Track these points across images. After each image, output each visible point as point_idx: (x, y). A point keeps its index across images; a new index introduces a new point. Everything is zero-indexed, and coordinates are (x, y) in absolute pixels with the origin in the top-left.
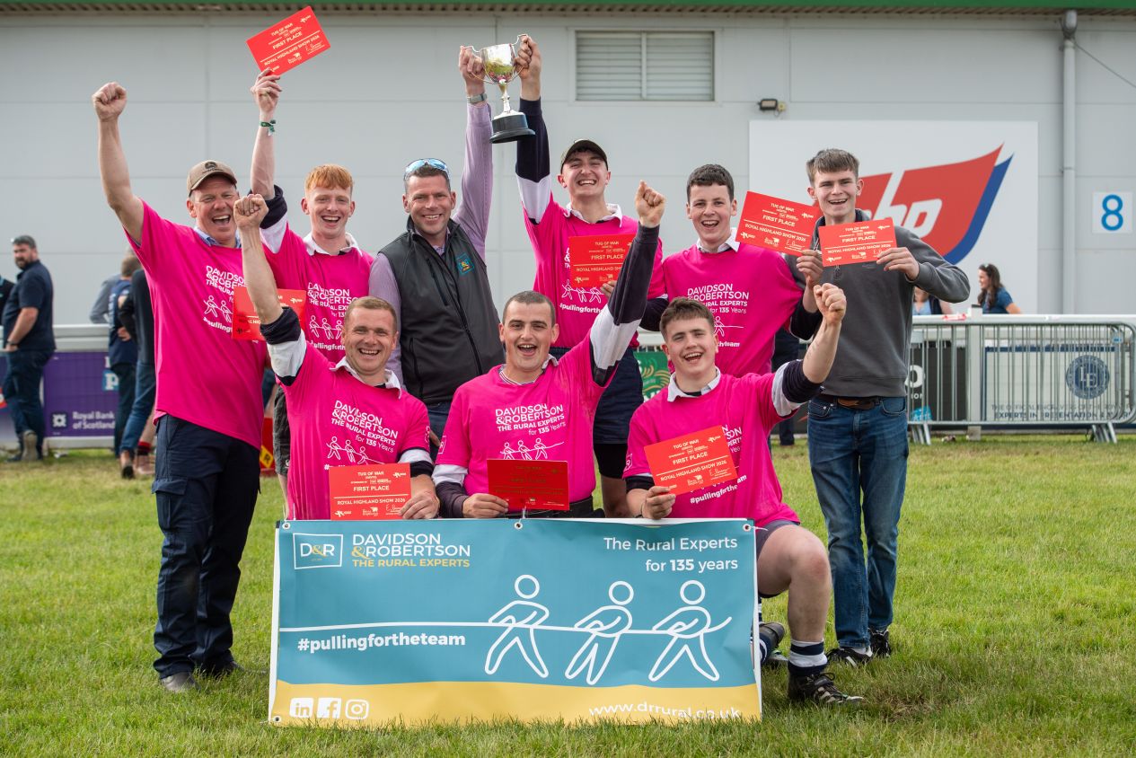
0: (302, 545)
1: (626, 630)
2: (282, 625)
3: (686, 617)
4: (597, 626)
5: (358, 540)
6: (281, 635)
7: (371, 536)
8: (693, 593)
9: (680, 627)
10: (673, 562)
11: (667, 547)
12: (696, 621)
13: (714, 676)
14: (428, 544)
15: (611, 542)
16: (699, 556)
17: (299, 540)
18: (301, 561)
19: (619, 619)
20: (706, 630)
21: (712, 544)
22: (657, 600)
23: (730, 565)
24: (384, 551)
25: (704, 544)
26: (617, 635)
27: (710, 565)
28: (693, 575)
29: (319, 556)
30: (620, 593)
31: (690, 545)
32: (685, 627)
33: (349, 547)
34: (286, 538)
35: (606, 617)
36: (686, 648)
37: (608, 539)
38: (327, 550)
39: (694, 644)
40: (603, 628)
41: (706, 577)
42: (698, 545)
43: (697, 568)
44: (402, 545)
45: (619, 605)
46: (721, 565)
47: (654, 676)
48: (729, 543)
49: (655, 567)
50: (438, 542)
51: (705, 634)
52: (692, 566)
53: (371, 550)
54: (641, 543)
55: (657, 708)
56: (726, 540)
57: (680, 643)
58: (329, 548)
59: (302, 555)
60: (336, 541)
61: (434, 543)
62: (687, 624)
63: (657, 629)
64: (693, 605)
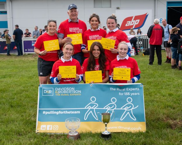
0: (44, 91)
1: (115, 109)
2: (39, 108)
3: (128, 106)
4: (109, 108)
5: (57, 89)
6: (39, 110)
7: (59, 88)
8: (129, 100)
9: (127, 108)
10: (125, 93)
11: (124, 90)
12: (130, 106)
13: (135, 119)
14: (72, 90)
15: (111, 89)
16: (131, 92)
17: (44, 89)
18: (44, 94)
19: (113, 106)
20: (133, 108)
21: (134, 89)
22: (121, 102)
23: (138, 94)
24: (62, 92)
25: (132, 89)
26: (113, 110)
27: (133, 94)
28: (129, 96)
29: (48, 93)
30: (114, 100)
31: (129, 89)
32: (128, 108)
33: (55, 91)
34: (41, 89)
35: (111, 106)
36: (128, 113)
37: (111, 88)
38: (50, 92)
39: (130, 112)
40: (110, 108)
41: (132, 97)
42: (130, 89)
43: (130, 94)
44: (66, 91)
45: (113, 103)
46: (136, 94)
47: (122, 119)
48: (137, 89)
49: (121, 94)
50: (74, 90)
51: (133, 110)
52: (129, 94)
53: (59, 92)
54: (118, 89)
55: (123, 127)
56: (137, 88)
57: (127, 111)
58: (50, 91)
59: (44, 93)
60: (52, 89)
61: (73, 90)
62: (128, 107)
63: (122, 108)
64: (130, 103)
